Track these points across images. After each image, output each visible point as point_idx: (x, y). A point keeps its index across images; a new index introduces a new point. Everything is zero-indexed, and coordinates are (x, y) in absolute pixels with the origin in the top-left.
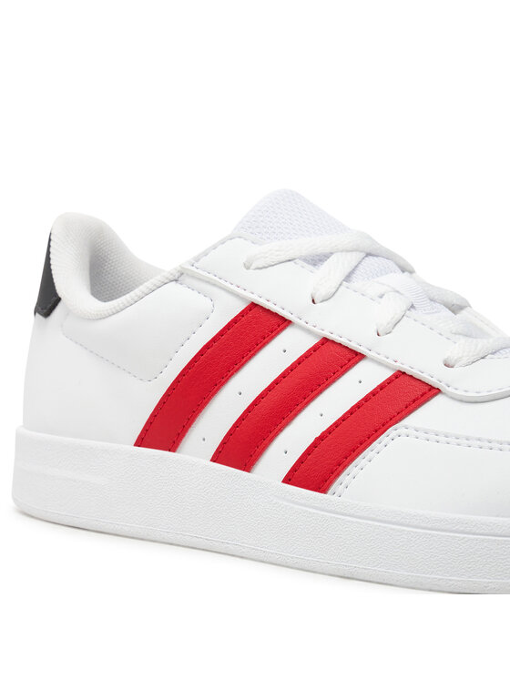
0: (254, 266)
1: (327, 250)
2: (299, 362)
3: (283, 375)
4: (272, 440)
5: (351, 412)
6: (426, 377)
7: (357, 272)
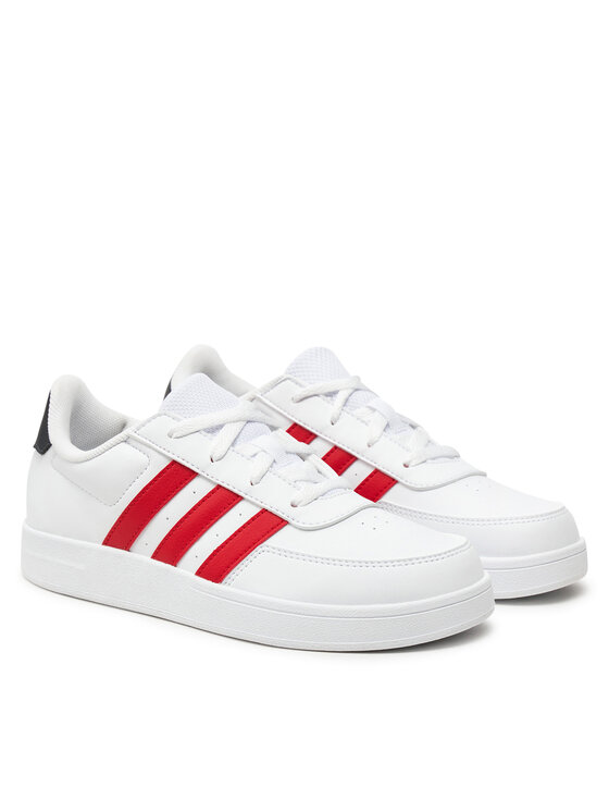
0: (174, 436)
1: (221, 423)
2: (203, 500)
3: (194, 509)
4: (187, 550)
5: (235, 535)
6: (279, 514)
7: (241, 437)
